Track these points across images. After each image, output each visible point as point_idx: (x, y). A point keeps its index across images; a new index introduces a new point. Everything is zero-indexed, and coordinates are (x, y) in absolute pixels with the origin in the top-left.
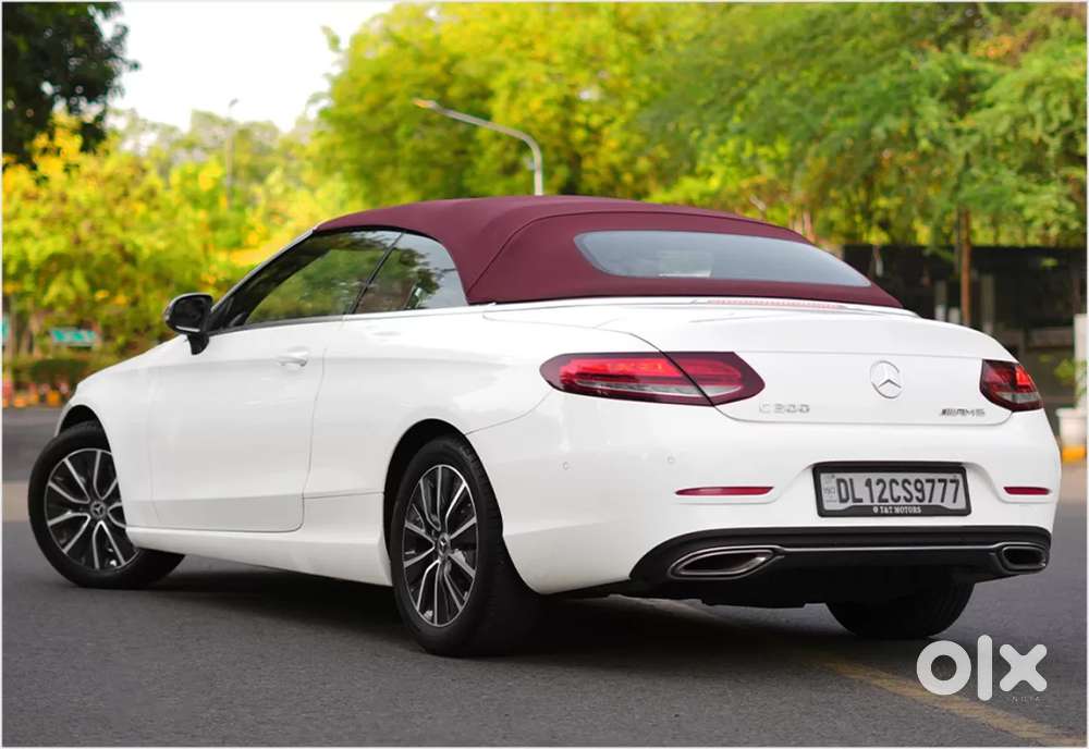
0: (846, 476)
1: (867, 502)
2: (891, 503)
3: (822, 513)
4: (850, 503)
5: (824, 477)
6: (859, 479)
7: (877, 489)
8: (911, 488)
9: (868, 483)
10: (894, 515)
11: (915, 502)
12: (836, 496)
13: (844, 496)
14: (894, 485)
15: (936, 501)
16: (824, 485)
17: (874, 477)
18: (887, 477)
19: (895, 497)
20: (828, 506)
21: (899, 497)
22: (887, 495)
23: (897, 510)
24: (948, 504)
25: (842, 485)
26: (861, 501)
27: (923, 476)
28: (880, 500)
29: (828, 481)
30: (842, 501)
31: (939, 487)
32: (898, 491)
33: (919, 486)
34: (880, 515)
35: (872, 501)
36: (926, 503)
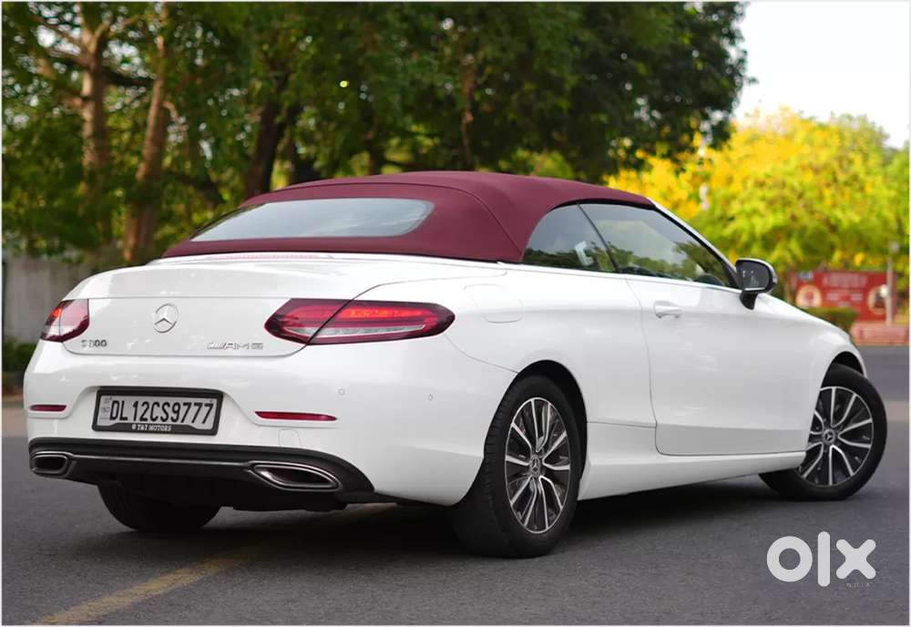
0: (120, 399)
1: (130, 420)
2: (150, 421)
3: (96, 427)
4: (118, 421)
5: (103, 398)
6: (129, 401)
7: (141, 410)
8: (169, 410)
9: (136, 405)
10: (148, 432)
11: (169, 422)
12: (108, 415)
13: (114, 415)
14: (156, 406)
15: (188, 422)
16: (102, 405)
17: (141, 399)
18: (151, 400)
19: (154, 417)
20: (100, 423)
21: (157, 417)
22: (147, 416)
23: (151, 428)
24: (198, 425)
25: (116, 405)
26: (126, 419)
27: (182, 400)
28: (142, 419)
29: (106, 402)
30: (112, 418)
31: (194, 409)
32: (158, 412)
33: (176, 408)
34: (136, 431)
35: (135, 419)
36: (178, 423)
